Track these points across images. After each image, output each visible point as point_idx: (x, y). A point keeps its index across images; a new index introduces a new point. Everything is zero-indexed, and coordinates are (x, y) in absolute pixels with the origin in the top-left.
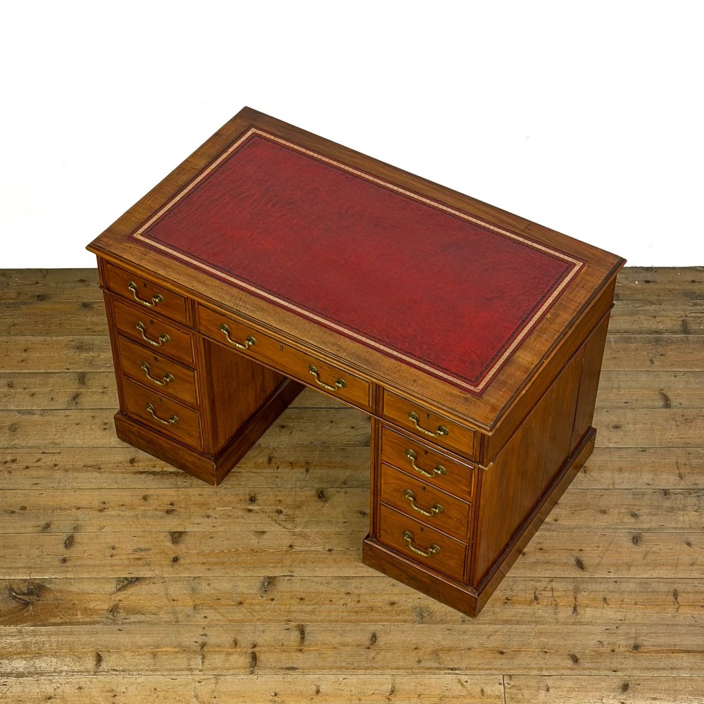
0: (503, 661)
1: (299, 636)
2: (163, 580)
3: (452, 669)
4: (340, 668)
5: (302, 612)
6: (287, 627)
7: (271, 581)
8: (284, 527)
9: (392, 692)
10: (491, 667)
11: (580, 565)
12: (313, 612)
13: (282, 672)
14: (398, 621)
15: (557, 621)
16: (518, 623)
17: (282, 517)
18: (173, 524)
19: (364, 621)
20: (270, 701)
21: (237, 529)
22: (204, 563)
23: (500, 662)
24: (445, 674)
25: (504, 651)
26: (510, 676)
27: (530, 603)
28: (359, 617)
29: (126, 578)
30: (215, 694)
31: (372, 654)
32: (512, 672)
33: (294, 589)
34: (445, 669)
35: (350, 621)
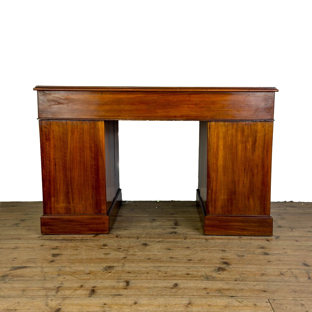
0: (267, 294)
1: (126, 284)
2: (42, 267)
3: (231, 296)
4: (153, 295)
5: (129, 276)
6: (117, 281)
7: (110, 267)
8: (122, 252)
9: (189, 304)
10: (259, 296)
11: (306, 265)
12: (135, 277)
13: (111, 296)
14: (192, 280)
15: (299, 282)
16: (272, 282)
17: (121, 250)
18: (55, 252)
19: (170, 280)
20: (101, 307)
21: (94, 253)
22: (69, 262)
23: (264, 295)
24: (227, 298)
25: (266, 290)
26: (274, 300)
27: (279, 275)
28: (166, 278)
29: (18, 267)
30: (61, 304)
31: (174, 290)
32: (274, 298)
33: (124, 269)
34: (225, 296)
35: (160, 280)
